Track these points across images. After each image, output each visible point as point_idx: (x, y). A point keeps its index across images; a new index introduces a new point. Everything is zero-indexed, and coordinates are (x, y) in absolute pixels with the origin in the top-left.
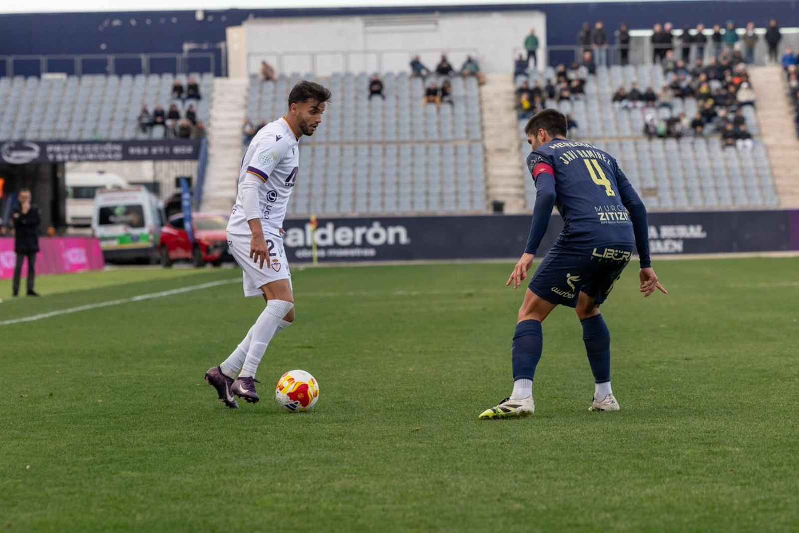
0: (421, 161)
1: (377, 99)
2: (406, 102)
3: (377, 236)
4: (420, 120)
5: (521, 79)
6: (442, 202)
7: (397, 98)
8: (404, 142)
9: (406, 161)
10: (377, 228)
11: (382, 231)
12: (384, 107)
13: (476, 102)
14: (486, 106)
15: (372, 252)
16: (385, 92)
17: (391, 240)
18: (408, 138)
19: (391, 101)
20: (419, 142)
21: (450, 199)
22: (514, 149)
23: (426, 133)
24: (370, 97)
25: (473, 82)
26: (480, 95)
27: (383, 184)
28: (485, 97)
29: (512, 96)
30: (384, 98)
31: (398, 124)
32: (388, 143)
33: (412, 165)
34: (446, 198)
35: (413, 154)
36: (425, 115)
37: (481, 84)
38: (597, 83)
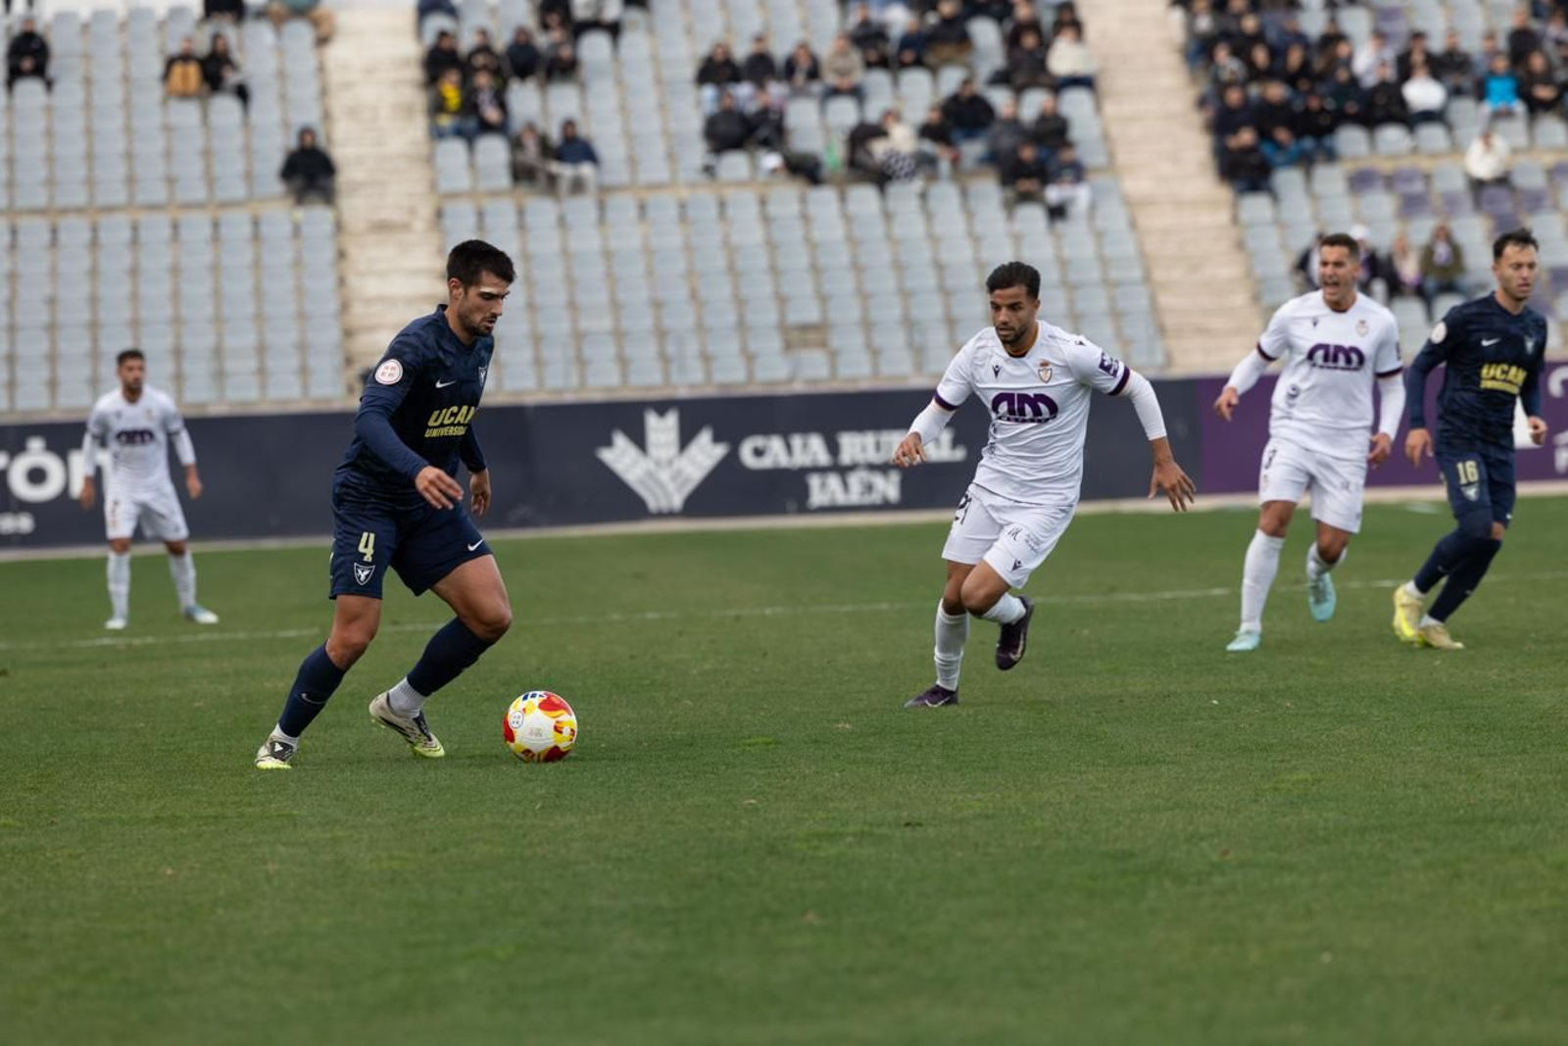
0: (157, 259)
1: (30, 90)
2: (110, 95)
3: (37, 476)
4: (152, 147)
5: (438, 22)
6: (219, 376)
7: (88, 81)
8: (110, 209)
9: (117, 262)
10: (36, 454)
11: (51, 464)
12: (49, 110)
13: (312, 89)
14: (339, 103)
15: (25, 523)
16: (53, 69)
17: (77, 488)
18: (120, 197)
19: (70, 91)
20: (154, 207)
21: (241, 366)
22: (419, 225)
23: (170, 181)
24: (10, 83)
25: (300, 32)
26: (321, 69)
27: (52, 327)
28: (335, 77)
29: (416, 73)
30: (49, 85)
31: (90, 157)
32: (64, 211)
33: (134, 272)
34: (230, 365)
35: (135, 242)
36: (167, 129)
37: (323, 41)
38: (651, 30)
